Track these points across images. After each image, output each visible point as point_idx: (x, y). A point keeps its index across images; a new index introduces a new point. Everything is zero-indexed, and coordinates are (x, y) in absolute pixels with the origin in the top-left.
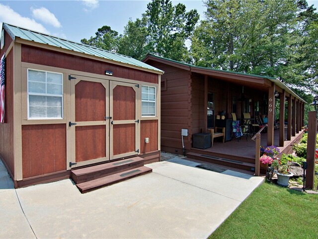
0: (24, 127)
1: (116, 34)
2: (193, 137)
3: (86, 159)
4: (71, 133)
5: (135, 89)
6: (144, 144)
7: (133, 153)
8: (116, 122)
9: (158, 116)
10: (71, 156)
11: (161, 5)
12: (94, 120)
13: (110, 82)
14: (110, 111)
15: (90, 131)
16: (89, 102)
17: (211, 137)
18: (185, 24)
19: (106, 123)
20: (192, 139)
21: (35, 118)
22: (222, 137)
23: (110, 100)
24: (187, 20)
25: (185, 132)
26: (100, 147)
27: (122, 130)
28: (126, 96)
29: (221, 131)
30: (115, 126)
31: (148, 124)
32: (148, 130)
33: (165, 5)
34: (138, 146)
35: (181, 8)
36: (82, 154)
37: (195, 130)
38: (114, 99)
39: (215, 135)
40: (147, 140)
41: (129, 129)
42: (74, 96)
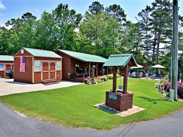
0: (34, 72)
1: (35, 18)
2: (71, 75)
3: (44, 80)
4: (42, 73)
5: (55, 63)
6: (57, 77)
7: (55, 79)
8: (51, 71)
9: (61, 70)
10: (42, 79)
11: (63, 9)
12: (46, 71)
13: (49, 62)
14: (49, 69)
15: (45, 73)
16: (45, 67)
17: (77, 75)
18: (75, 20)
19: (48, 71)
20: (71, 76)
21: (36, 71)
22: (81, 75)
23: (49, 66)
24: (76, 18)
25: (69, 74)
26: (47, 77)
27: (52, 73)
28: (53, 65)
29: (81, 74)
30: (51, 72)
31: (58, 72)
32: (58, 73)
33: (65, 10)
34: (56, 77)
35: (73, 12)
36: (44, 79)
37: (72, 73)
38: (50, 66)
39: (78, 75)
40: (58, 76)
41: (54, 73)
42: (42, 66)
